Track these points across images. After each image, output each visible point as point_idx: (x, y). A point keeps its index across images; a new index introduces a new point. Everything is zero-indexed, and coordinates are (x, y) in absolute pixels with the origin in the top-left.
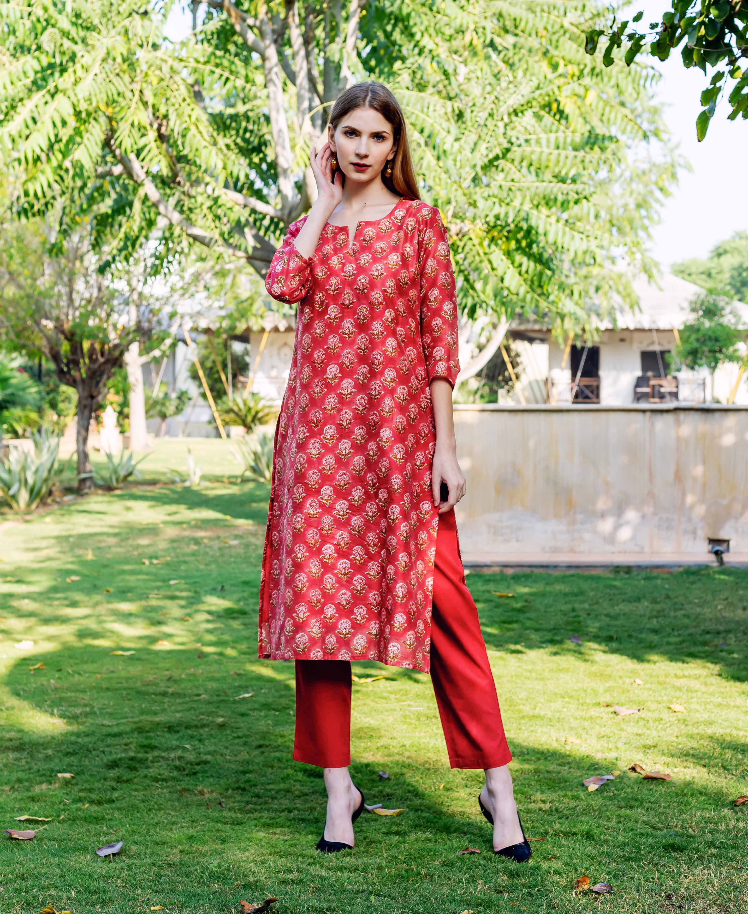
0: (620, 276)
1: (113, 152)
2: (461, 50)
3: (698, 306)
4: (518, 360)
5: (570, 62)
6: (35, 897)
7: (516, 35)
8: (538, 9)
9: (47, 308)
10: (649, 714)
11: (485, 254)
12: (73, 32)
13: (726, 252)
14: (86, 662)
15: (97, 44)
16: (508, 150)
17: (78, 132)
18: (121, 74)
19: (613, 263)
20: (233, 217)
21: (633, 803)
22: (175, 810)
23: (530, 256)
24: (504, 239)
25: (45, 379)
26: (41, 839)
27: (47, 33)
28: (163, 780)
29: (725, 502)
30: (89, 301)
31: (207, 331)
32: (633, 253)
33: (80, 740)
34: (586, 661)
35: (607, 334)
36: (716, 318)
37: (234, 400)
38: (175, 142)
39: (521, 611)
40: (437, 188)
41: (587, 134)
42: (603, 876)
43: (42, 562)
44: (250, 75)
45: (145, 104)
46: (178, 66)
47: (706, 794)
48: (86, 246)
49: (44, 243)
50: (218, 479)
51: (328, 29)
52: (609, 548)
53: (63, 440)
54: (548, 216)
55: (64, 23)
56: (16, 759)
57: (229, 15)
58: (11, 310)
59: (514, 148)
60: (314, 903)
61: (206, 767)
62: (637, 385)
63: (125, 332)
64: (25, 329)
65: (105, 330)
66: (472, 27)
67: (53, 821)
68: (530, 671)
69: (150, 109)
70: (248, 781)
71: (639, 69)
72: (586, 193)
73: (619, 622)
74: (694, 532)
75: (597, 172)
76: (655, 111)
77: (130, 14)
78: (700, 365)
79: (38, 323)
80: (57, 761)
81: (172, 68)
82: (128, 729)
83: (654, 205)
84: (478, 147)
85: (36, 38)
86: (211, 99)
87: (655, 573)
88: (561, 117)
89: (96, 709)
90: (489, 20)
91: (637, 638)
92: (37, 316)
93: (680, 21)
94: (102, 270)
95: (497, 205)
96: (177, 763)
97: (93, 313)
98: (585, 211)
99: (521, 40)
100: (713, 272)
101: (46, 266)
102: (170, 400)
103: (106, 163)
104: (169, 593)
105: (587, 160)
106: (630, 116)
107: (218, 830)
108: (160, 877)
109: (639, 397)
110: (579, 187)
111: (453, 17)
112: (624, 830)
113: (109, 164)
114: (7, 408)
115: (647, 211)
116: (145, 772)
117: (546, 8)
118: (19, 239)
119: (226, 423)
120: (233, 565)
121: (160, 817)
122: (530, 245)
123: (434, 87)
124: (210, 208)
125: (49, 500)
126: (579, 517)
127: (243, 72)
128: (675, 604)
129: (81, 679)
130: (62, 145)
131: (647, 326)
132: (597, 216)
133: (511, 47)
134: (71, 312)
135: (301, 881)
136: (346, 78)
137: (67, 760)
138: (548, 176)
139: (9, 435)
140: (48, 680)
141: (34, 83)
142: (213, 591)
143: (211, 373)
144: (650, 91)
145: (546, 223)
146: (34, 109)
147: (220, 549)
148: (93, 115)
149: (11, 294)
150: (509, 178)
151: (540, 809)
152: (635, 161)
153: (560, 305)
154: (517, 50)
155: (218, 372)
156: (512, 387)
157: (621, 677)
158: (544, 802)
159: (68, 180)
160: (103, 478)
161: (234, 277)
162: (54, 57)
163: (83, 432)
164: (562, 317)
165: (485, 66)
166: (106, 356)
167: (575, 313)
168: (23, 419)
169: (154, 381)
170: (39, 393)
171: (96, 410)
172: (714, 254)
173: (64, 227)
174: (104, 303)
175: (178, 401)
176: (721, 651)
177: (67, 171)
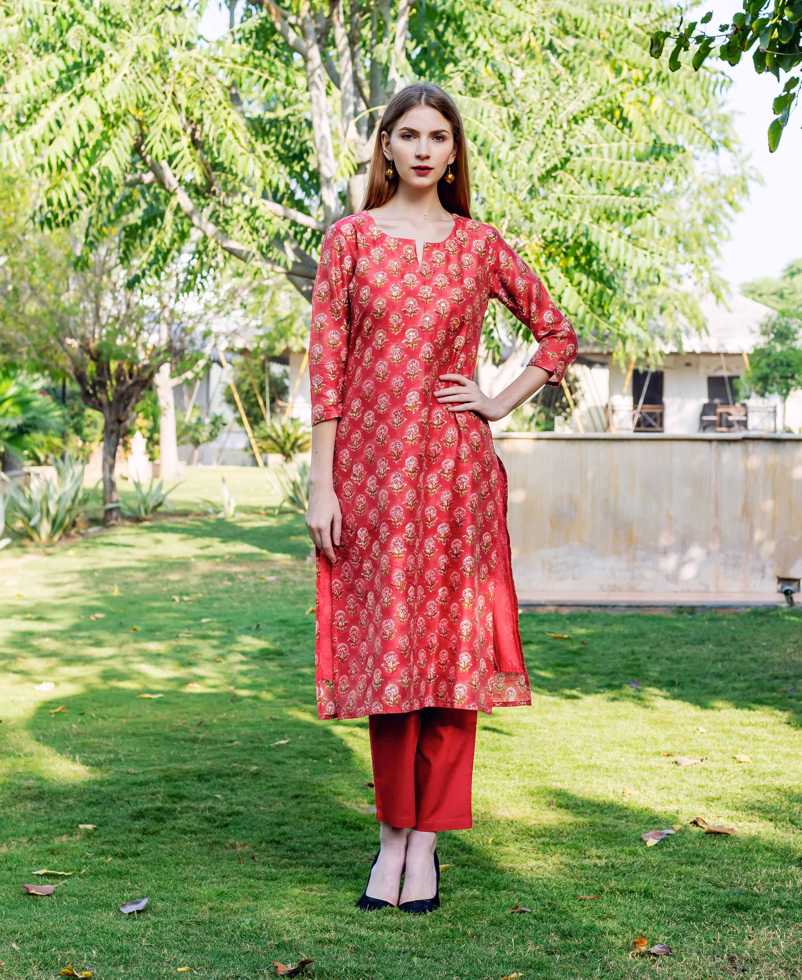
0: (686, 296)
1: (143, 158)
2: (518, 52)
3: (769, 329)
4: (577, 385)
5: (634, 66)
6: (53, 957)
7: (577, 37)
8: (601, 9)
9: (72, 326)
10: (713, 765)
11: (542, 271)
12: (101, 29)
13: (799, 271)
14: (111, 706)
15: (127, 42)
16: (567, 160)
17: (105, 136)
18: (153, 75)
19: (679, 282)
20: (272, 229)
21: (694, 859)
22: (204, 864)
23: (590, 274)
24: (562, 255)
25: (69, 402)
26: (61, 895)
27: (73, 30)
28: (192, 832)
29: (795, 539)
30: (117, 319)
31: (244, 352)
32: (700, 272)
33: (103, 789)
34: (646, 707)
35: (672, 358)
36: (788, 342)
37: (272, 426)
38: (210, 148)
39: (577, 653)
40: (491, 200)
41: (651, 144)
42: (661, 937)
43: (64, 598)
44: (291, 76)
45: (178, 107)
46: (214, 67)
47: (772, 850)
48: (114, 259)
49: (68, 256)
50: (254, 511)
51: (375, 28)
52: (672, 587)
53: (87, 467)
54: (610, 231)
55: (91, 19)
56: (35, 809)
57: (269, 12)
58: (33, 327)
59: (574, 158)
60: (353, 964)
61: (238, 819)
62: (703, 413)
63: (156, 352)
64: (47, 348)
65: (134, 349)
66: (529, 28)
67: (73, 875)
68: (587, 718)
69: (184, 113)
70: (284, 834)
71: (708, 74)
72: (650, 206)
73: (681, 666)
74: (763, 571)
75: (662, 185)
76: (725, 120)
77: (163, 11)
78: (771, 393)
79: (62, 343)
80: (78, 811)
81: (207, 69)
82: (155, 777)
83: (723, 220)
84: (535, 156)
85: (61, 35)
86: (250, 103)
87: (720, 614)
88: (624, 125)
89: (120, 756)
90: (547, 21)
91: (700, 683)
92: (61, 335)
93: (751, 22)
94: (131, 285)
95: (555, 218)
96: (208, 814)
97: (120, 331)
98: (649, 226)
99: (582, 42)
100: (786, 292)
101: (70, 280)
102: (203, 425)
103: (136, 171)
104: (200, 632)
105: (651, 171)
106: (698, 125)
107: (250, 886)
108: (188, 935)
109: (705, 426)
110: (642, 200)
111: (509, 16)
112: (685, 888)
113: (139, 172)
114: (28, 433)
115: (716, 226)
116: (173, 823)
117: (609, 8)
118: (42, 251)
119: (263, 451)
120: (269, 603)
121: (189, 871)
122: (589, 262)
123: (488, 91)
124: (247, 220)
125: (73, 532)
126: (641, 553)
127: (283, 74)
128: (742, 646)
129: (106, 723)
130: (88, 151)
131: (714, 350)
132: (662, 232)
133: (571, 50)
134: (97, 331)
135: (339, 940)
136: (394, 81)
137: (89, 810)
138: (609, 188)
139: (30, 462)
140: (70, 725)
141: (59, 83)
142: (248, 630)
143: (247, 396)
144: (720, 98)
145: (607, 239)
146: (59, 112)
147: (256, 585)
148: (123, 118)
149: (33, 310)
150: (568, 190)
151: (595, 865)
152: (703, 173)
153: (622, 327)
154: (578, 53)
155: (255, 396)
156: (570, 414)
157: (683, 725)
158: (599, 857)
159: (95, 189)
160: (130, 509)
161: (273, 294)
162: (80, 56)
163: (110, 460)
164: (624, 340)
165: (544, 70)
166: (135, 377)
167: (637, 336)
168: (46, 445)
169: (186, 405)
170: (63, 416)
171: (124, 436)
172: (786, 273)
173: (90, 238)
174: (133, 321)
175: (212, 427)
176: (790, 697)
177: (94, 178)
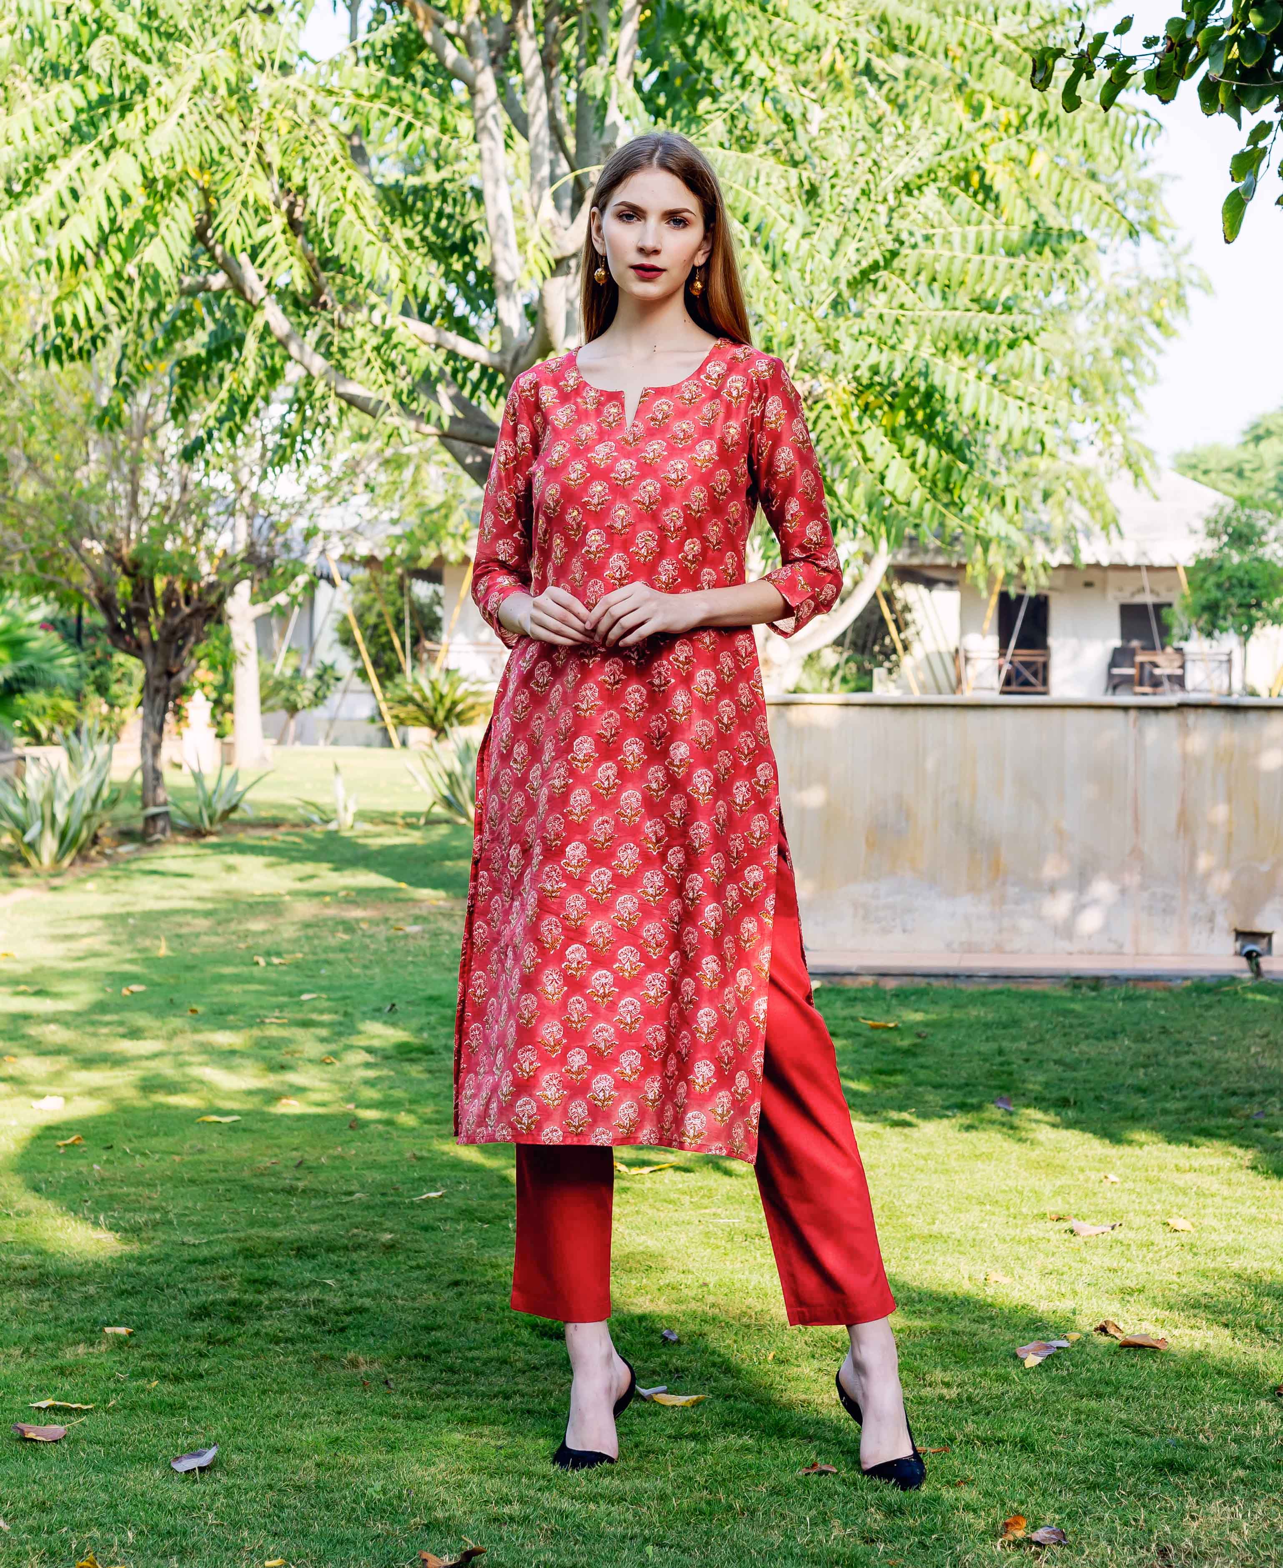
0: (1086, 473)
1: (210, 250)
2: (814, 79)
3: (1220, 527)
4: (909, 617)
5: (1003, 102)
6: (64, 1542)
7: (910, 55)
8: (949, 11)
9: (93, 519)
10: (1131, 1234)
11: (853, 433)
12: (144, 41)
13: (1269, 433)
14: (156, 1135)
15: (185, 63)
16: (894, 254)
17: (149, 215)
18: (226, 116)
19: (1074, 451)
20: (418, 365)
21: (1101, 1388)
22: (308, 1393)
23: (930, 438)
24: (886, 408)
25: (86, 642)
26: (76, 1442)
27: (98, 43)
28: (287, 1340)
29: (1265, 868)
30: (166, 509)
31: (370, 561)
32: (1109, 434)
33: (143, 1269)
34: (1022, 1140)
35: (1062, 573)
36: (1252, 548)
37: (415, 682)
38: (318, 234)
39: (909, 1052)
40: (771, 319)
41: (1031, 227)
42: (1049, 1515)
43: (80, 959)
44: (449, 118)
45: (267, 167)
46: (326, 103)
47: (1228, 1375)
48: (161, 412)
49: (88, 407)
50: (386, 819)
51: (584, 41)
52: (1064, 945)
53: (117, 747)
54: (963, 369)
55: (128, 26)
56: (32, 1303)
57: (414, 14)
58: (30, 521)
59: (904, 251)
60: (548, 1556)
61: (362, 1319)
62: (1113, 664)
63: (227, 563)
64: (54, 555)
65: (192, 557)
66: (834, 40)
67: (96, 1409)
68: (926, 1158)
69: (276, 178)
70: (435, 1344)
71: (1122, 115)
72: (1029, 329)
73: (1079, 1075)
74: (1211, 919)
75: (1048, 294)
76: (1150, 189)
77: (243, 12)
78: (1223, 630)
79: (77, 547)
80: (103, 1305)
81: (314, 106)
82: (227, 1251)
83: (1145, 349)
84: (842, 248)
85: (79, 51)
86: (381, 160)
87: (1142, 989)
88: (987, 196)
89: (171, 1216)
90: (863, 29)
91: (1110, 1102)
92: (75, 534)
93: (1196, 33)
94: (189, 454)
95: (874, 347)
96: (312, 1311)
97: (172, 529)
98: (1027, 361)
99: (919, 64)
100: (1247, 467)
101: (91, 444)
102: (304, 680)
103: (198, 269)
104: (299, 1016)
105: (1031, 273)
106: (1107, 198)
107: (382, 1429)
108: (282, 1508)
109: (1115, 684)
110: (1016, 318)
111: (801, 23)
112: (1087, 1436)
113: (204, 271)
114: (21, 692)
115: (1134, 361)
116: (257, 1325)
117: (962, 9)
118: (46, 398)
119: (401, 722)
120: (411, 968)
121: (282, 1404)
122: (930, 419)
123: (767, 143)
124: (377, 349)
125: (93, 853)
126: (1013, 891)
127: (437, 114)
128: (1177, 1043)
129: (147, 1163)
130: (122, 237)
131: (1131, 562)
132: (1046, 371)
133: (901, 76)
134: (134, 528)
135: (526, 1518)
136: (614, 125)
137: (120, 1304)
138: (963, 299)
139: (25, 739)
140: (90, 1165)
141: (75, 129)
142: (376, 1013)
143: (374, 633)
144: (1141, 154)
145: (958, 381)
146: (75, 175)
147: (388, 940)
148: (177, 186)
149: (31, 494)
150: (896, 303)
151: (941, 1398)
152: (1113, 274)
153: (982, 524)
154: (912, 81)
155: (387, 633)
156: (897, 665)
157: (1082, 1170)
158: (948, 1385)
159: (133, 298)
160: (186, 815)
161: (418, 468)
162: (110, 85)
163: (153, 736)
164: (986, 544)
165: (857, 110)
166: (194, 603)
167: (1007, 538)
168: (49, 711)
169: (276, 647)
170: (79, 666)
171: (176, 696)
172: (1249, 437)
173: (124, 379)
174: (192, 512)
175: (318, 683)
176: (1257, 1126)
177: (130, 282)
